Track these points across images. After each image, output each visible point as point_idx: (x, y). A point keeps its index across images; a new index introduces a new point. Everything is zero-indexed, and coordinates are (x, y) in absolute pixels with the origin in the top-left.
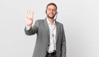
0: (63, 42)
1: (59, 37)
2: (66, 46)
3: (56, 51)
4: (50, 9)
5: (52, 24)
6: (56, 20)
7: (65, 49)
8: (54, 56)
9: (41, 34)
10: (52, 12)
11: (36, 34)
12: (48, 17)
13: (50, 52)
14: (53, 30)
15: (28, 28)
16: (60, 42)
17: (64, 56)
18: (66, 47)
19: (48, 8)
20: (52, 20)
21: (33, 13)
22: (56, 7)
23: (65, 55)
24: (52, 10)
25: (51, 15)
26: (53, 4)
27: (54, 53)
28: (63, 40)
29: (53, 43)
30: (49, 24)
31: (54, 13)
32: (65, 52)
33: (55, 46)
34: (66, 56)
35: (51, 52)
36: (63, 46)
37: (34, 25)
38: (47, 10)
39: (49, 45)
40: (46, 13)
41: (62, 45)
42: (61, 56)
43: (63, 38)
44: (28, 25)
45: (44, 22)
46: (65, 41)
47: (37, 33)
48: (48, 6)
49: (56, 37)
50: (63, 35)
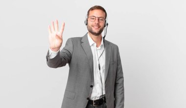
0: (118, 79)
1: (111, 69)
2: (123, 87)
3: (105, 98)
4: (93, 18)
5: (97, 46)
6: (106, 39)
7: (123, 93)
8: (102, 106)
9: (77, 65)
10: (97, 22)
11: (67, 64)
12: (91, 32)
13: (93, 99)
14: (99, 57)
15: (53, 55)
16: (112, 79)
17: (121, 106)
18: (123, 90)
19: (90, 16)
20: (97, 38)
21: (64, 26)
22: (104, 13)
23: (122, 103)
24: (97, 18)
25: (96, 29)
26: (100, 8)
27: (101, 101)
28: (119, 75)
29: (100, 82)
30: (93, 45)
31: (102, 24)
32: (123, 99)
33: (104, 88)
34: (123, 106)
35: (97, 99)
36: (119, 87)
37: (64, 49)
38: (89, 19)
39: (92, 86)
40: (87, 24)
41: (116, 84)
42: (115, 105)
43: (119, 72)
44: (53, 49)
45: (82, 42)
46: (122, 77)
47: (69, 62)
48: (90, 12)
49: (106, 70)
50: (119, 67)
